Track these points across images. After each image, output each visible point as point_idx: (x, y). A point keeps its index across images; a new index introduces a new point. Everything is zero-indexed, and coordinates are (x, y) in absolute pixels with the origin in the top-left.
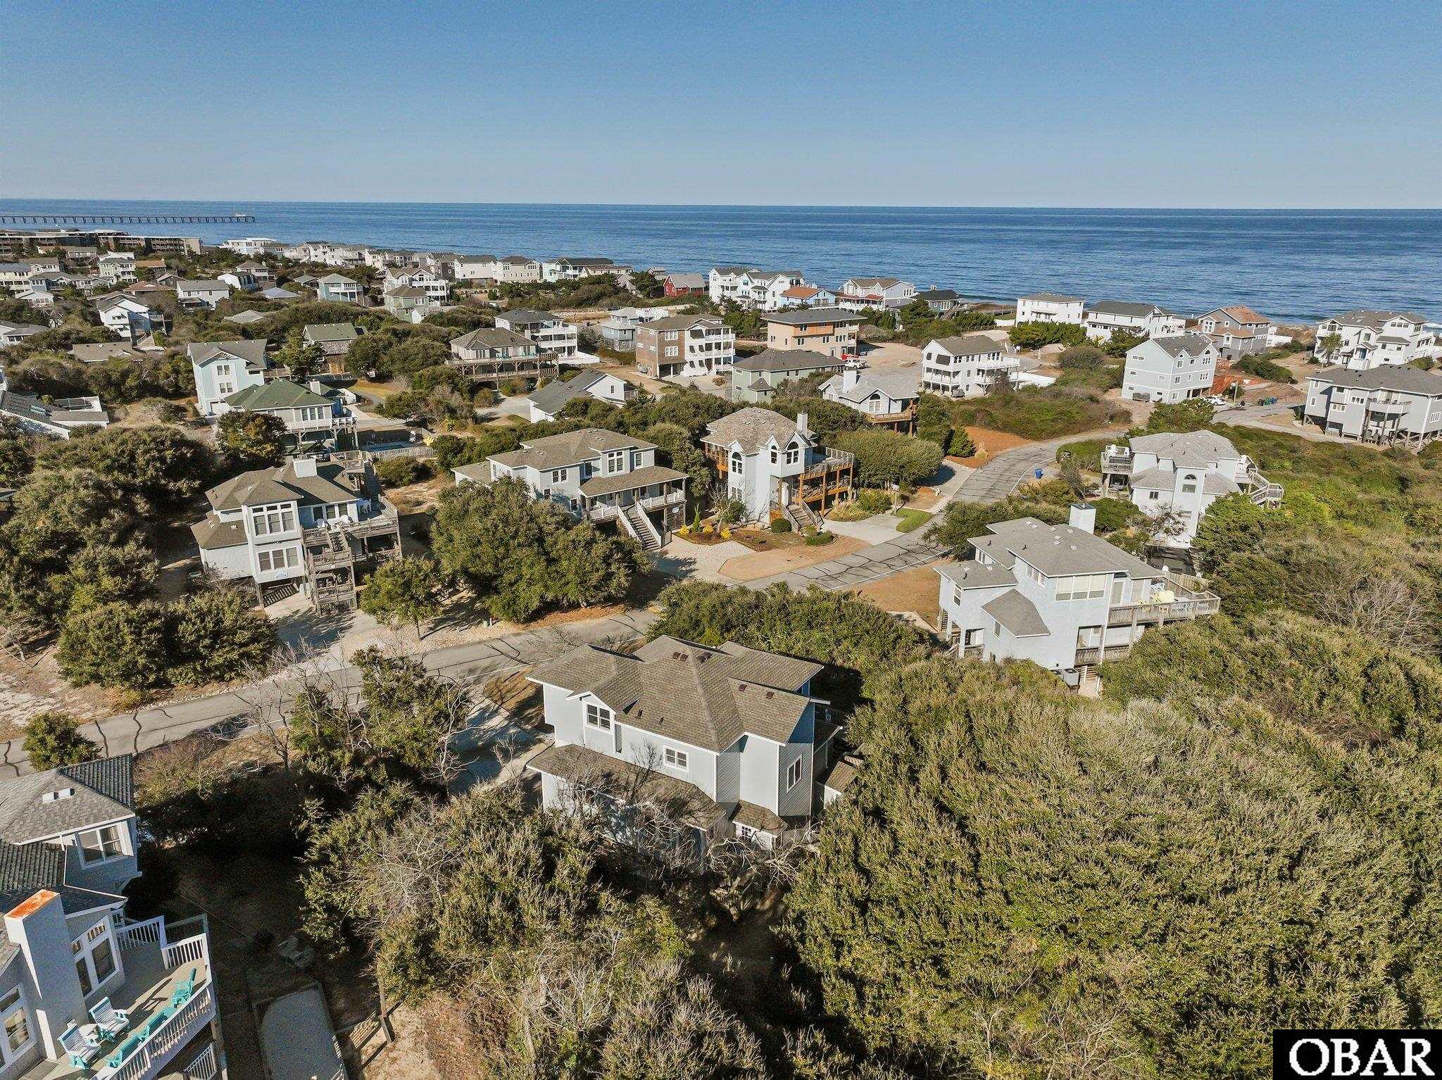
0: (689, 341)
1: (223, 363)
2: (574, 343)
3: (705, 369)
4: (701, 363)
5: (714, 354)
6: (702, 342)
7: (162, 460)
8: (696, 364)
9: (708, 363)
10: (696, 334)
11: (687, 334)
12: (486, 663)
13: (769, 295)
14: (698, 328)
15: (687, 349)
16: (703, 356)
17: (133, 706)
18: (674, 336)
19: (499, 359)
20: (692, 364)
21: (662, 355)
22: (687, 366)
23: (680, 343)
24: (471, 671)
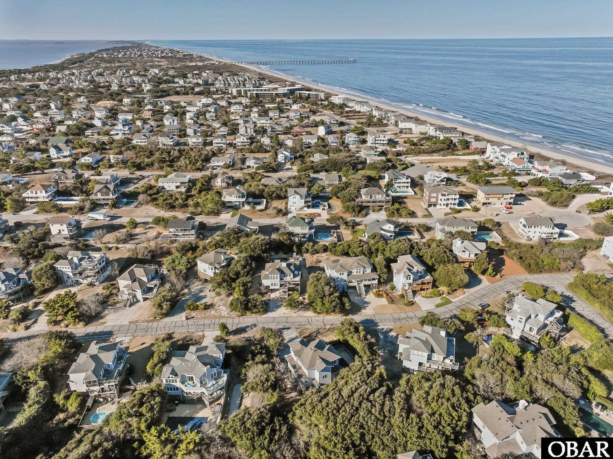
0: (440, 197)
1: (294, 196)
2: (409, 185)
3: (445, 207)
4: (444, 205)
5: (450, 202)
6: (446, 198)
7: (262, 249)
8: (442, 205)
9: (447, 205)
10: (443, 195)
11: (440, 195)
12: (303, 323)
13: (506, 159)
14: (445, 193)
15: (439, 200)
16: (445, 202)
17: (240, 316)
18: (435, 195)
19: (372, 200)
20: (440, 205)
21: (429, 201)
22: (438, 205)
23: (437, 198)
24: (300, 325)
